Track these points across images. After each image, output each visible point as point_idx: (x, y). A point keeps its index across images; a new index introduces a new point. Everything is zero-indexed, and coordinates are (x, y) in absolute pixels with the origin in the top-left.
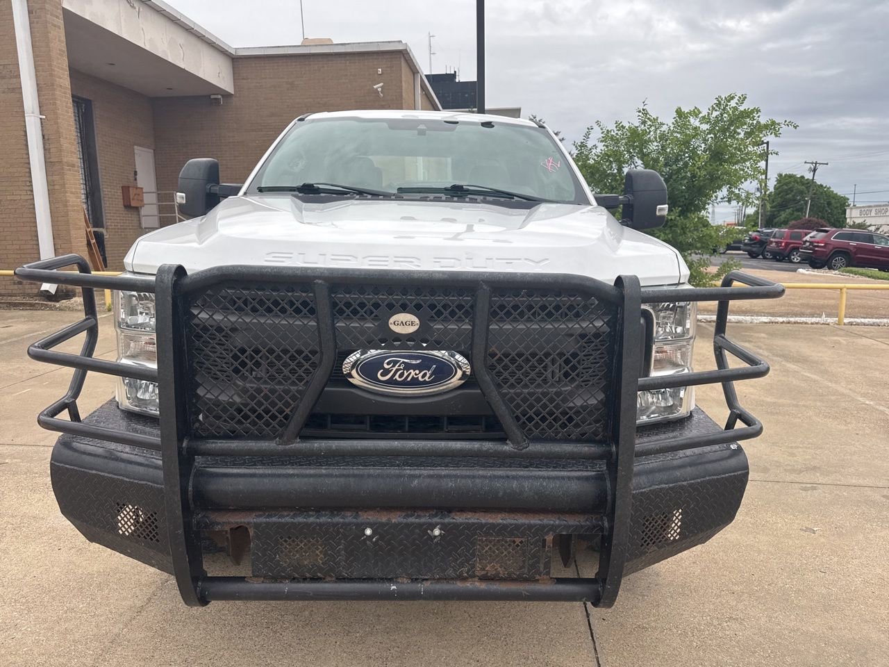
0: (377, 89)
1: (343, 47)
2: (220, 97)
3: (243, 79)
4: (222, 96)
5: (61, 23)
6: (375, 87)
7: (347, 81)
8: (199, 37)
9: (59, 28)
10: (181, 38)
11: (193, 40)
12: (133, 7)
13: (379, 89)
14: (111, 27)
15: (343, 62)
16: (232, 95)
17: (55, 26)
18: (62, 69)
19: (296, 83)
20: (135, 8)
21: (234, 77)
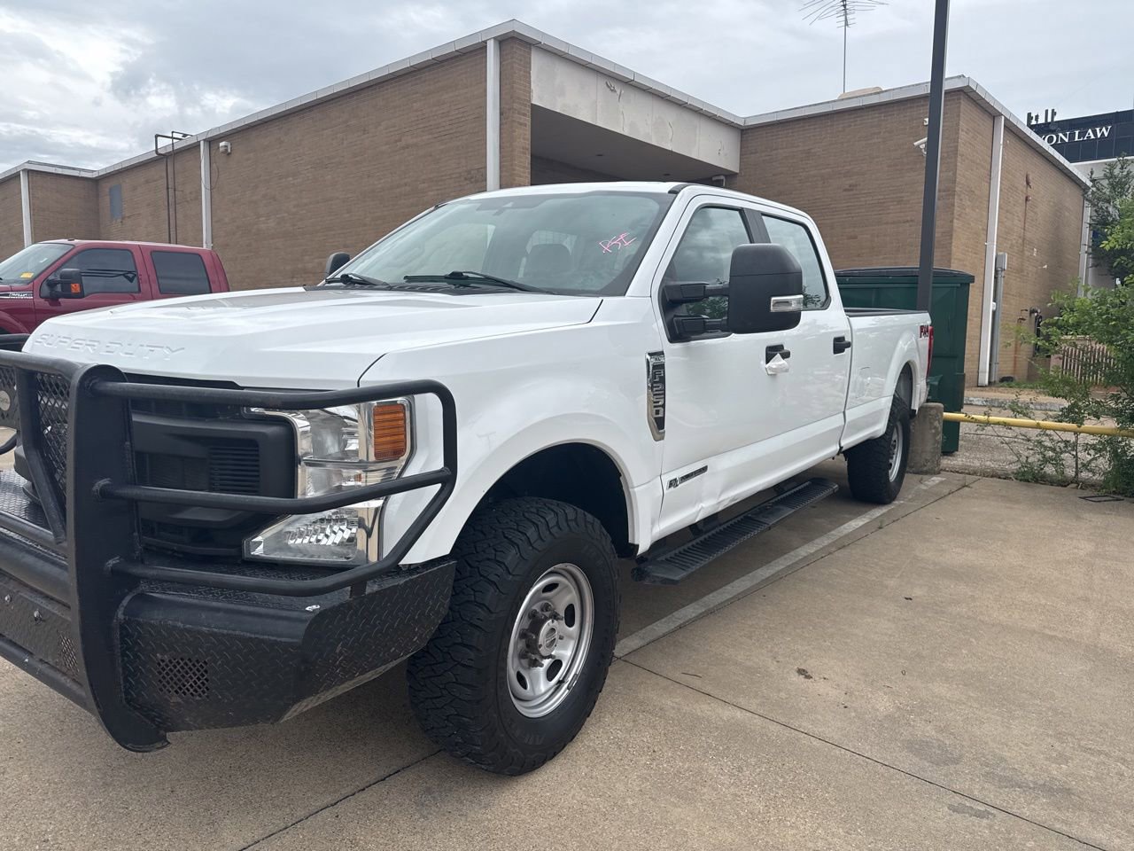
0: (918, 146)
1: (877, 96)
2: (722, 177)
3: (752, 153)
4: (726, 176)
5: (528, 120)
6: (916, 144)
7: (880, 140)
8: (696, 111)
9: (525, 125)
10: (670, 115)
11: (687, 116)
12: (614, 91)
13: (923, 146)
14: (584, 115)
15: (877, 115)
16: (737, 174)
17: (521, 124)
18: (524, 167)
19: (813, 151)
20: (615, 91)
21: (741, 151)
